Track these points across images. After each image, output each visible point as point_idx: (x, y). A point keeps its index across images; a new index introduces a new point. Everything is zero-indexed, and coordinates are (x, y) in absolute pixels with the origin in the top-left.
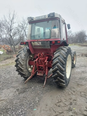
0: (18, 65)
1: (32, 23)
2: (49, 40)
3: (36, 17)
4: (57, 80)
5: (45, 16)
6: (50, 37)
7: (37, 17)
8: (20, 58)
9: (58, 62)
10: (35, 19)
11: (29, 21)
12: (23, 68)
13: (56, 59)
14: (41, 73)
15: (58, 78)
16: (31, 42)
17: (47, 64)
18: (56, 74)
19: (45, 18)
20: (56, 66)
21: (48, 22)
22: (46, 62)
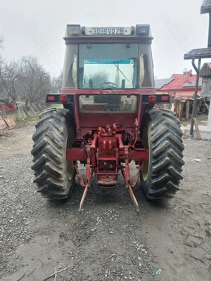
0: (47, 164)
1: (79, 44)
2: (136, 93)
3: (94, 29)
4: (165, 188)
5: (121, 29)
6: (138, 86)
7: (98, 29)
8: (50, 142)
9: (169, 147)
10: (90, 34)
11: (70, 36)
12: (61, 169)
13: (162, 139)
14: (108, 177)
15: (170, 182)
16: (78, 96)
17: (126, 153)
18: (167, 175)
19: (121, 34)
20: (164, 157)
21: (128, 47)
22: (123, 149)
